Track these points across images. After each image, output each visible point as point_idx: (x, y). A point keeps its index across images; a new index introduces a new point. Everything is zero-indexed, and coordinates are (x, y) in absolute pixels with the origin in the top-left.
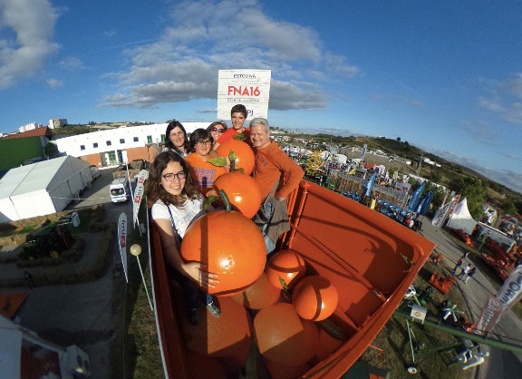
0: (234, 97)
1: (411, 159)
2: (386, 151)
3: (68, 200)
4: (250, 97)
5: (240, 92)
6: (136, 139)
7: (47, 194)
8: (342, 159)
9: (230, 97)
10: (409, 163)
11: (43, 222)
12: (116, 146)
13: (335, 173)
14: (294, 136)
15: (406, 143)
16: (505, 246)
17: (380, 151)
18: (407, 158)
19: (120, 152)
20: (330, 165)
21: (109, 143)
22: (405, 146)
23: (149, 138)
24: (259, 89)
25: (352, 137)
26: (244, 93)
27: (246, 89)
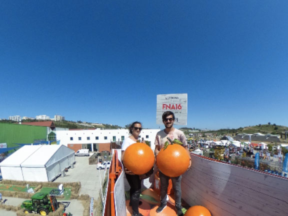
1: (281, 134)
2: (263, 133)
3: (57, 175)
5: (170, 108)
6: (106, 138)
7: (45, 169)
8: (237, 144)
9: (163, 110)
10: (279, 137)
11: (39, 186)
12: (93, 141)
14: (205, 133)
15: (275, 125)
17: (260, 134)
18: (277, 134)
19: (95, 145)
21: (88, 138)
22: (274, 127)
23: (114, 138)
24: (181, 105)
25: (241, 128)
26: (172, 108)
27: (173, 106)
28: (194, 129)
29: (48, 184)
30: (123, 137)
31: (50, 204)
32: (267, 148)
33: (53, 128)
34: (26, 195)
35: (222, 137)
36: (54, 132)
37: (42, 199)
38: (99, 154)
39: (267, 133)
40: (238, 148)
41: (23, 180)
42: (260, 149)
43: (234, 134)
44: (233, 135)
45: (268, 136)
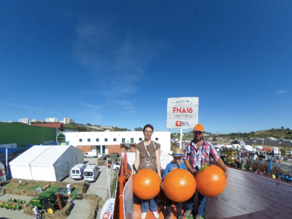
0: (177, 114)
2: (276, 137)
4: (186, 114)
5: (180, 111)
6: (115, 140)
7: (53, 168)
8: (249, 148)
9: (174, 114)
11: (48, 185)
12: (101, 143)
13: (245, 160)
14: (215, 136)
15: (288, 129)
17: (273, 139)
19: (104, 147)
20: (242, 153)
21: (97, 140)
22: (288, 131)
23: (123, 140)
24: (192, 109)
25: (253, 132)
26: (183, 112)
27: (184, 109)
29: (55, 184)
30: (132, 139)
31: (57, 203)
32: (280, 152)
33: (62, 130)
34: (34, 194)
35: (233, 140)
36: (63, 133)
37: (50, 197)
39: (280, 138)
40: (250, 152)
41: (31, 179)
42: (272, 154)
43: (246, 138)
44: (244, 139)
45: (281, 140)
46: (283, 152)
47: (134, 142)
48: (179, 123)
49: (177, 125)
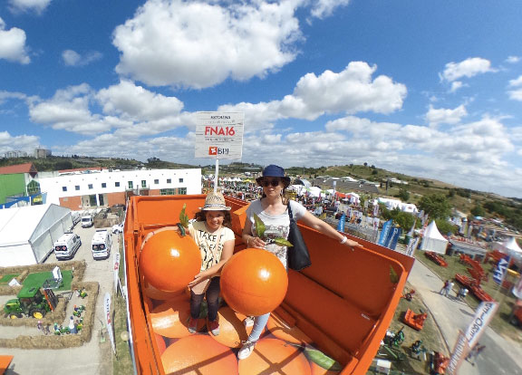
0: (211, 137)
1: (381, 182)
2: (356, 177)
3: (48, 251)
4: (226, 136)
5: (216, 132)
6: (117, 184)
7: (29, 246)
9: (207, 136)
10: (378, 186)
11: (25, 272)
15: (373, 167)
16: (479, 257)
17: (351, 179)
18: (376, 181)
19: (101, 196)
21: (91, 187)
22: (372, 170)
23: (130, 183)
24: (234, 129)
25: (323, 167)
26: (220, 133)
27: (222, 129)
28: (253, 165)
29: (36, 268)
30: (144, 182)
31: (45, 302)
32: (359, 201)
33: (34, 174)
34: (8, 291)
35: (294, 179)
36: (36, 180)
38: (109, 210)
39: (360, 178)
40: (316, 198)
42: (349, 203)
43: (313, 176)
44: (310, 178)
45: (362, 183)
46: (362, 201)
47: (147, 187)
48: (213, 151)
49: (211, 153)
